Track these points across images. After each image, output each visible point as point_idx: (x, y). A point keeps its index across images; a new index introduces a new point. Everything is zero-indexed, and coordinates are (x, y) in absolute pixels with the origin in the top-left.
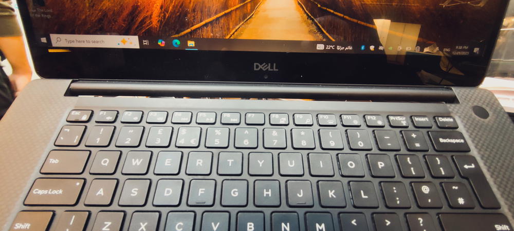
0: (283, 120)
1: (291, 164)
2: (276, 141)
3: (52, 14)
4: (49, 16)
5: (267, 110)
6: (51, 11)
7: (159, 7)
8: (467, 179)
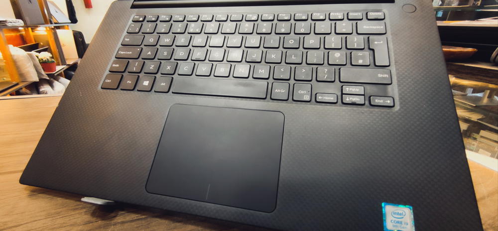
0: (254, 18)
2: (246, 29)
8: (373, 50)
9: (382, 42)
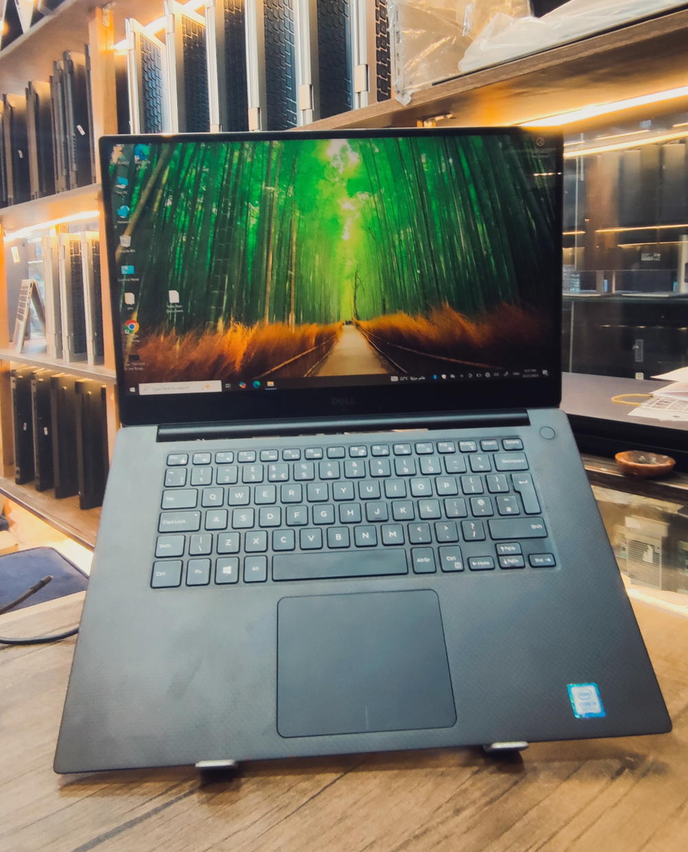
0: (362, 452)
1: (370, 489)
2: (356, 471)
3: (143, 367)
4: (141, 369)
5: (346, 444)
6: (144, 364)
7: (242, 355)
8: (519, 492)
9: (527, 482)
